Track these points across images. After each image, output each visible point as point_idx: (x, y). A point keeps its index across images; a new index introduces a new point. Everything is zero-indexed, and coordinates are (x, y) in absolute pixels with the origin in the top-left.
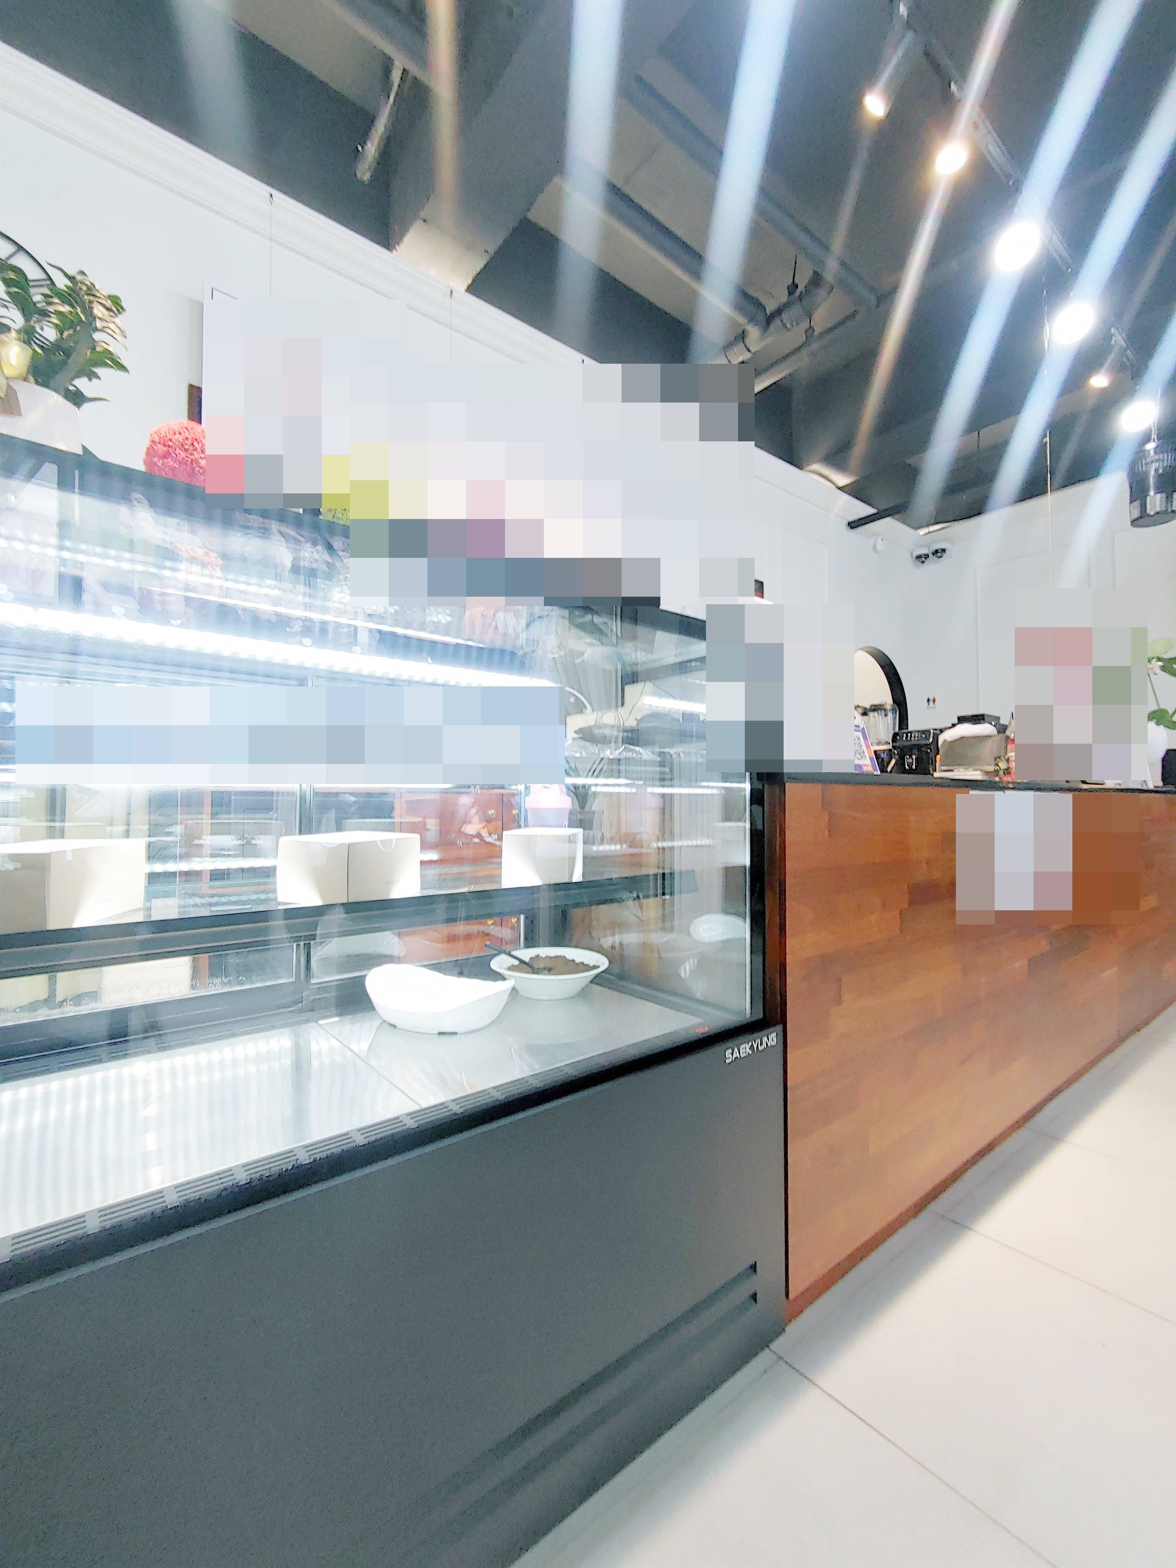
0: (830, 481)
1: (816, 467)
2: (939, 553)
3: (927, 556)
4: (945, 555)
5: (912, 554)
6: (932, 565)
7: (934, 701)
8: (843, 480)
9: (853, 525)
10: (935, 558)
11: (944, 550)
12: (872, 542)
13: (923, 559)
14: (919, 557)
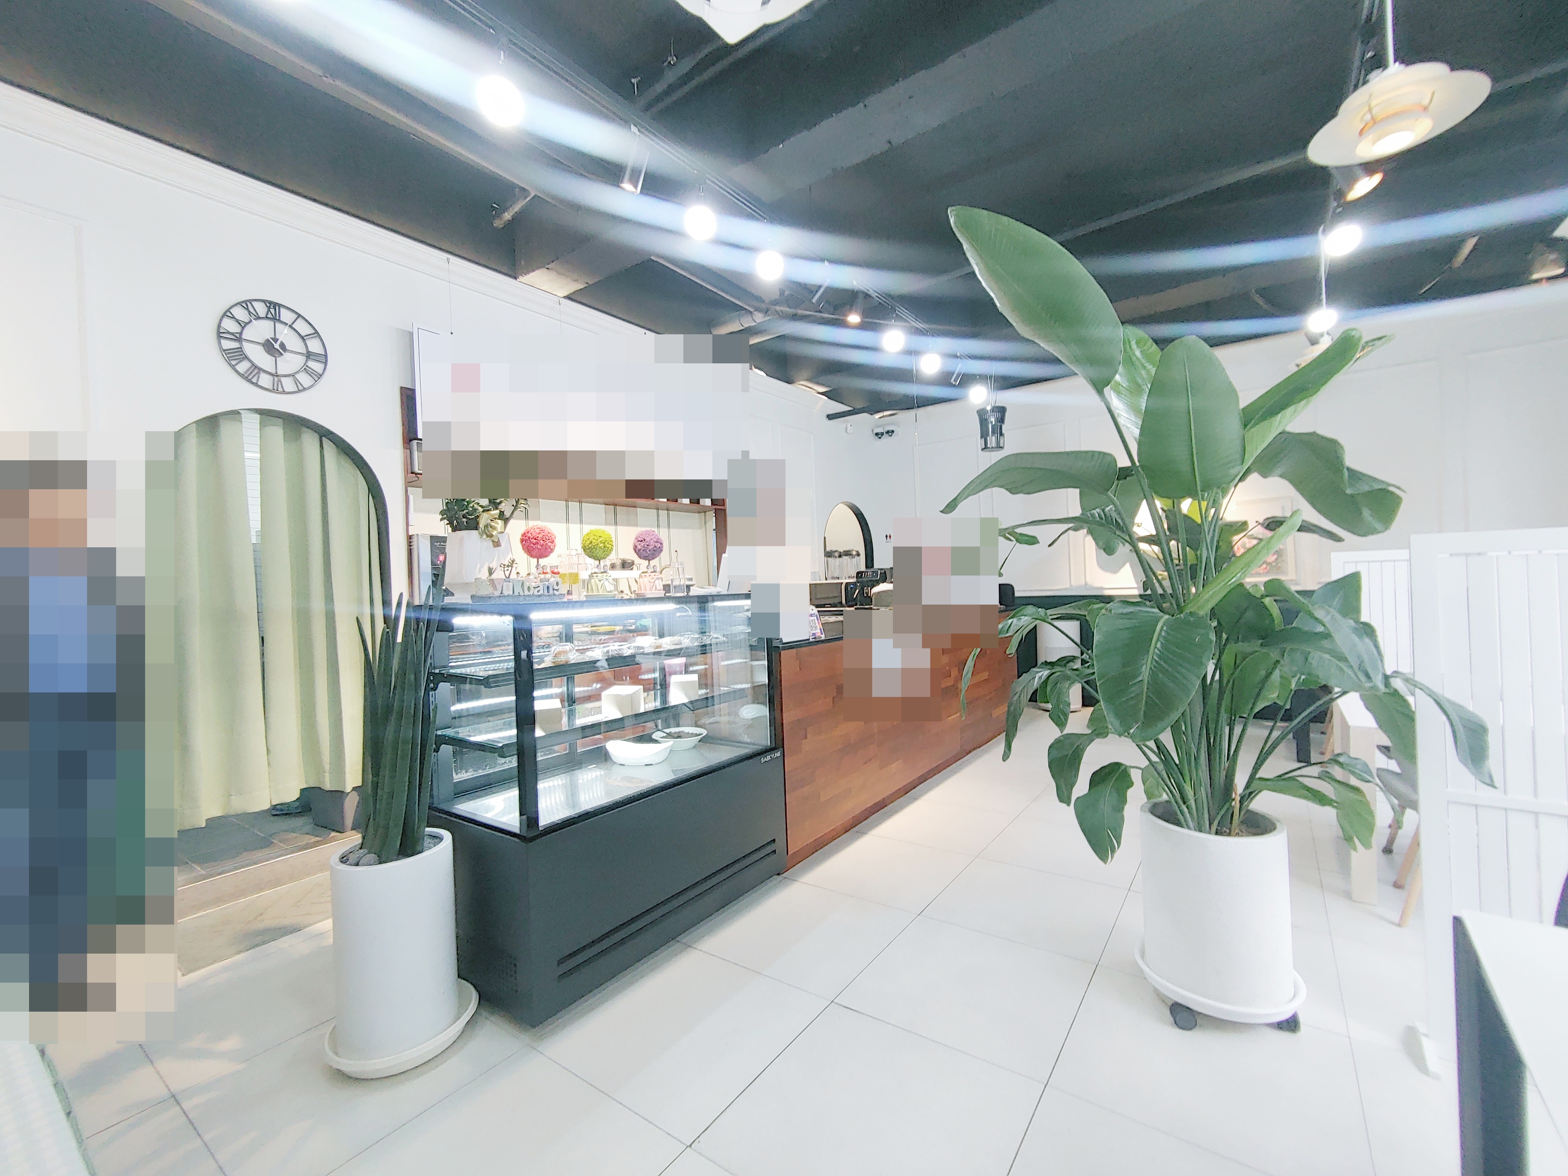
0: (814, 389)
1: (802, 383)
2: (890, 433)
3: (882, 434)
4: (894, 434)
5: (873, 431)
6: (886, 439)
7: (890, 537)
8: (822, 389)
9: (830, 417)
10: (887, 436)
11: (893, 431)
12: (844, 426)
13: (880, 436)
14: (877, 434)
